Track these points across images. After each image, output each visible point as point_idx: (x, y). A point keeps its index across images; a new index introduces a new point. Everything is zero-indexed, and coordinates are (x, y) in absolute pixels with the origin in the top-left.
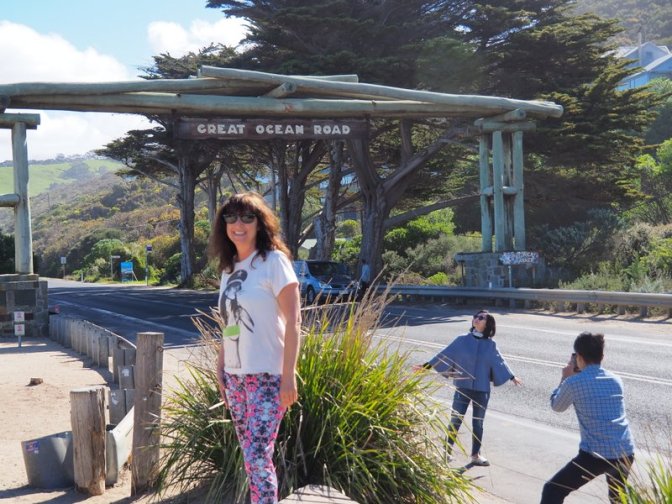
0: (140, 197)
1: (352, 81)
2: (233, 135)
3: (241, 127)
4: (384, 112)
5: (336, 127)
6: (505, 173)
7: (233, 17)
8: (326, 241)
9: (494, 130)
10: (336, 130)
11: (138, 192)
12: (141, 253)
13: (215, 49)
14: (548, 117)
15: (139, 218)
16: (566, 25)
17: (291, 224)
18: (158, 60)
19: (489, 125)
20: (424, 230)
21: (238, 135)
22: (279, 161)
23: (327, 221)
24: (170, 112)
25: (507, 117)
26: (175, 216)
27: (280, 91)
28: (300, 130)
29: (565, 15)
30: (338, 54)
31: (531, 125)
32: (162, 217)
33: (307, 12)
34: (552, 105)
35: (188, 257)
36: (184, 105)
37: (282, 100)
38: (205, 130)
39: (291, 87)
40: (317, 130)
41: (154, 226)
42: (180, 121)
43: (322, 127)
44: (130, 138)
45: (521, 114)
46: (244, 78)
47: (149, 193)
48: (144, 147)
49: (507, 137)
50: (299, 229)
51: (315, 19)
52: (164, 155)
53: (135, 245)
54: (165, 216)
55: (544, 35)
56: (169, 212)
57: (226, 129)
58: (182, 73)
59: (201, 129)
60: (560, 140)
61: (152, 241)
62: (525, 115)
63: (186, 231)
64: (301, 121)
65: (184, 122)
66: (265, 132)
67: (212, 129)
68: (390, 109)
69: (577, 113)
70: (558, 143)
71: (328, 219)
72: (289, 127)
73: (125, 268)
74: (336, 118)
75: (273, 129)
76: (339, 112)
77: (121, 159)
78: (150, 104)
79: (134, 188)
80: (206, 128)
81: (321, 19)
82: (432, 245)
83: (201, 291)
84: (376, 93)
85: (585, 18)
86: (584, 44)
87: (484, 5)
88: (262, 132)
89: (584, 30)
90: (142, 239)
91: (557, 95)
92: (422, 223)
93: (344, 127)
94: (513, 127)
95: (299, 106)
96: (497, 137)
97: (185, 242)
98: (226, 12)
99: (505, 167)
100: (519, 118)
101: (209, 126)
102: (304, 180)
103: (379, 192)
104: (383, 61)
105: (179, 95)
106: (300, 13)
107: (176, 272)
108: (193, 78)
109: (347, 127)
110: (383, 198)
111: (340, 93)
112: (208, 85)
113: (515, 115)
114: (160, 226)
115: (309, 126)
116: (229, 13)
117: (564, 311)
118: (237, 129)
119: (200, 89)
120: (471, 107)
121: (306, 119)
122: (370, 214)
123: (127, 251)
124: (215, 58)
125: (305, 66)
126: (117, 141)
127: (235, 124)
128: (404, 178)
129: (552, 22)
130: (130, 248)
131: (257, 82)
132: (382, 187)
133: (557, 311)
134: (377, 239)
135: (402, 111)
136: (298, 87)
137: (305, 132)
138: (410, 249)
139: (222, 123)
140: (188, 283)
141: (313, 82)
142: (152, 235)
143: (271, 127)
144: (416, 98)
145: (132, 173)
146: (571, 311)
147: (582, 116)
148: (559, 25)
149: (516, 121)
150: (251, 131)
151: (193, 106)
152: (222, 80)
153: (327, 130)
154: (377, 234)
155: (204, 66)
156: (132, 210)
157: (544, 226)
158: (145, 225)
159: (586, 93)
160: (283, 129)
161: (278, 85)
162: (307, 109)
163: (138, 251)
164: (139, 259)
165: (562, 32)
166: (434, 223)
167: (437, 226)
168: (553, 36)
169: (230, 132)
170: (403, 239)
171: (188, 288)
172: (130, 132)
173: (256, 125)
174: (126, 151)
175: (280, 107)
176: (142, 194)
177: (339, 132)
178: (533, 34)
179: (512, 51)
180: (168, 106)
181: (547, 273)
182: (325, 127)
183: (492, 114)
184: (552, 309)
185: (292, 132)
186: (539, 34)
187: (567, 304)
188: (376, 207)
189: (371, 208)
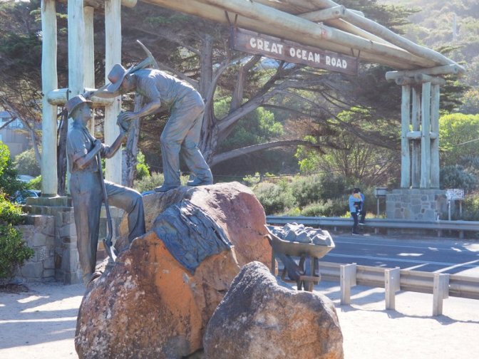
2: (275, 54)
3: (280, 47)
5: (339, 60)
21: (278, 55)
27: (326, 14)
38: (255, 45)
40: (328, 60)
43: (331, 58)
57: (270, 47)
59: (252, 43)
64: (318, 50)
67: (260, 45)
72: (311, 54)
75: (301, 54)
88: (294, 55)
93: (344, 61)
95: (330, 33)
101: (258, 41)
103: (215, 132)
115: (323, 56)
118: (277, 48)
121: (322, 48)
127: (276, 43)
132: (217, 128)
137: (320, 60)
139: (267, 40)
143: (300, 51)
150: (287, 53)
153: (334, 62)
160: (307, 56)
162: (334, 38)
175: (318, 31)
177: (340, 65)
185: (313, 60)
188: (210, 145)
189: (208, 147)
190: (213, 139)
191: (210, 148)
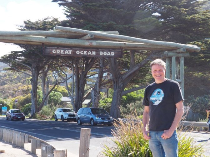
0: (8, 79)
1: (116, 34)
2: (67, 54)
3: (70, 51)
4: (129, 47)
5: (109, 52)
6: (176, 73)
7: (62, 6)
8: (96, 100)
9: (173, 56)
10: (109, 54)
11: (7, 78)
12: (11, 103)
13: (49, 18)
14: (194, 51)
15: (9, 89)
16: (200, 15)
17: (80, 92)
18: (25, 22)
19: (170, 54)
20: (134, 97)
21: (69, 54)
22: (76, 66)
23: (97, 92)
24: (41, 44)
25: (178, 51)
26: (25, 88)
27: (87, 37)
28: (94, 53)
29: (199, 10)
30: (109, 23)
31: (187, 55)
32: (19, 88)
33: (95, 6)
34: (196, 47)
35: (34, 106)
36: (48, 42)
37: (88, 41)
38: (55, 52)
39: (92, 36)
40: (101, 53)
41: (16, 92)
42: (45, 48)
43: (103, 52)
44: (11, 54)
45: (184, 50)
46: (73, 31)
47: (11, 78)
48: (17, 58)
49: (178, 59)
50: (83, 95)
51: (98, 8)
52: (24, 62)
53: (8, 100)
54: (20, 88)
55: (191, 18)
56: (22, 86)
57: (64, 52)
58: (36, 28)
59: (54, 52)
60: (198, 61)
61: (15, 98)
62: (185, 50)
63: (34, 94)
64: (95, 50)
65: (47, 48)
66: (80, 54)
67: (58, 52)
68: (131, 46)
69: (204, 50)
70: (197, 62)
71: (97, 91)
72: (90, 52)
73: (4, 109)
74: (109, 49)
75: (83, 52)
76: (110, 46)
77: (7, 63)
78: (34, 40)
79: (5, 76)
80: (56, 51)
81: (101, 9)
82: (137, 103)
83: (39, 120)
84: (126, 39)
85: (206, 12)
86: (207, 22)
87: (168, 6)
88: (79, 53)
89: (207, 17)
90: (10, 97)
91: (197, 43)
92: (133, 94)
93: (112, 53)
94: (180, 55)
95: (94, 43)
96: (174, 59)
97: (33, 99)
98: (59, 4)
99: (176, 71)
100: (183, 51)
101: (57, 50)
102: (86, 74)
103: (120, 80)
104: (127, 26)
105: (46, 37)
106: (93, 6)
107: (27, 111)
108: (51, 31)
109: (113, 53)
110: (122, 82)
111: (110, 39)
112: (58, 34)
113: (181, 50)
114: (18, 92)
115: (98, 52)
116: (60, 4)
117: (202, 131)
118: (69, 52)
119: (54, 35)
120: (164, 46)
121: (97, 49)
122: (116, 89)
123: (5, 102)
124: (50, 22)
125: (95, 27)
126: (6, 56)
127: (68, 50)
128: (131, 75)
129: (195, 13)
130: (6, 101)
131: (78, 33)
132: (122, 78)
133: (199, 131)
134: (119, 100)
135: (136, 47)
136: (95, 36)
137: (96, 54)
138: (128, 104)
139: (62, 49)
140: (33, 116)
141: (100, 34)
142: (14, 96)
143: (82, 51)
144: (142, 42)
145: (10, 69)
146: (205, 131)
147: (207, 52)
148: (197, 15)
149: (182, 53)
150: (74, 53)
151: (51, 42)
152: (64, 32)
153: (105, 54)
154: (119, 98)
155: (57, 26)
156: (4, 85)
157: (192, 96)
158: (12, 91)
159: (208, 42)
160: (87, 53)
161: (87, 35)
162: (98, 45)
163: (10, 103)
164: (10, 106)
165: (199, 17)
166: (138, 94)
167: (139, 95)
168: (195, 19)
169: (66, 53)
170: (125, 100)
171: (34, 118)
172: (12, 52)
173: (76, 51)
174: (9, 60)
175: (87, 44)
176: (8, 78)
177: (110, 55)
178: (187, 18)
179: (179, 24)
180: (41, 41)
181: (193, 115)
182: (104, 53)
183: (172, 49)
184: (196, 130)
185: (91, 54)
186: (190, 18)
187: (203, 128)
188: (119, 86)
189: (117, 87)
190: (120, 84)
191: (119, 88)
